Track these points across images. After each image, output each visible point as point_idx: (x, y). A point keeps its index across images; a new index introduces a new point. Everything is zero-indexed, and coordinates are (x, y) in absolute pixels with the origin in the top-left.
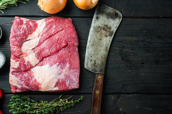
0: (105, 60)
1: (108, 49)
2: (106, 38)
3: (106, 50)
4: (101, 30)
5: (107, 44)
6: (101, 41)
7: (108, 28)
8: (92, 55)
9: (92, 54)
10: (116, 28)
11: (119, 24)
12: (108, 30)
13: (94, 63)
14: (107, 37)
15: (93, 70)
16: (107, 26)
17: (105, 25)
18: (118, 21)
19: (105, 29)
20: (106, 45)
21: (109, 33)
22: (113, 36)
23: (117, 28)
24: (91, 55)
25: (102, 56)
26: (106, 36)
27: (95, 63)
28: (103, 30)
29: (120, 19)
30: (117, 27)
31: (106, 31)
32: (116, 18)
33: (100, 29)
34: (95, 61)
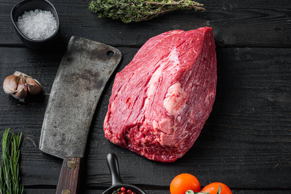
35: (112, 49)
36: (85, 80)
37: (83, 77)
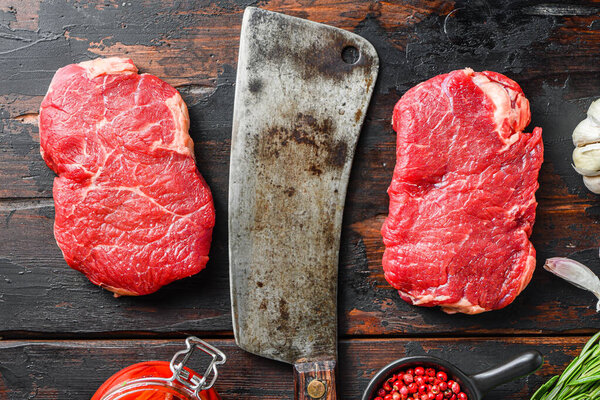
0: (332, 289)
1: (337, 234)
2: (316, 179)
3: (330, 241)
4: (284, 144)
5: (326, 209)
6: (295, 198)
7: (317, 129)
8: (262, 275)
9: (263, 271)
10: (358, 119)
11: (368, 96)
12: (319, 138)
13: (279, 314)
14: (320, 172)
15: (281, 349)
16: (310, 120)
17: (300, 116)
18: (363, 84)
19: (305, 134)
20: (322, 212)
21: (325, 154)
22: (348, 165)
23: (361, 122)
24: (257, 280)
25: (311, 275)
26: (315, 171)
27: (285, 315)
28: (293, 145)
29: (368, 71)
30: (362, 118)
31: (312, 143)
32: (349, 72)
33: (276, 139)
34: (283, 302)
35: (352, 40)
36: (303, 146)
37: (298, 136)
